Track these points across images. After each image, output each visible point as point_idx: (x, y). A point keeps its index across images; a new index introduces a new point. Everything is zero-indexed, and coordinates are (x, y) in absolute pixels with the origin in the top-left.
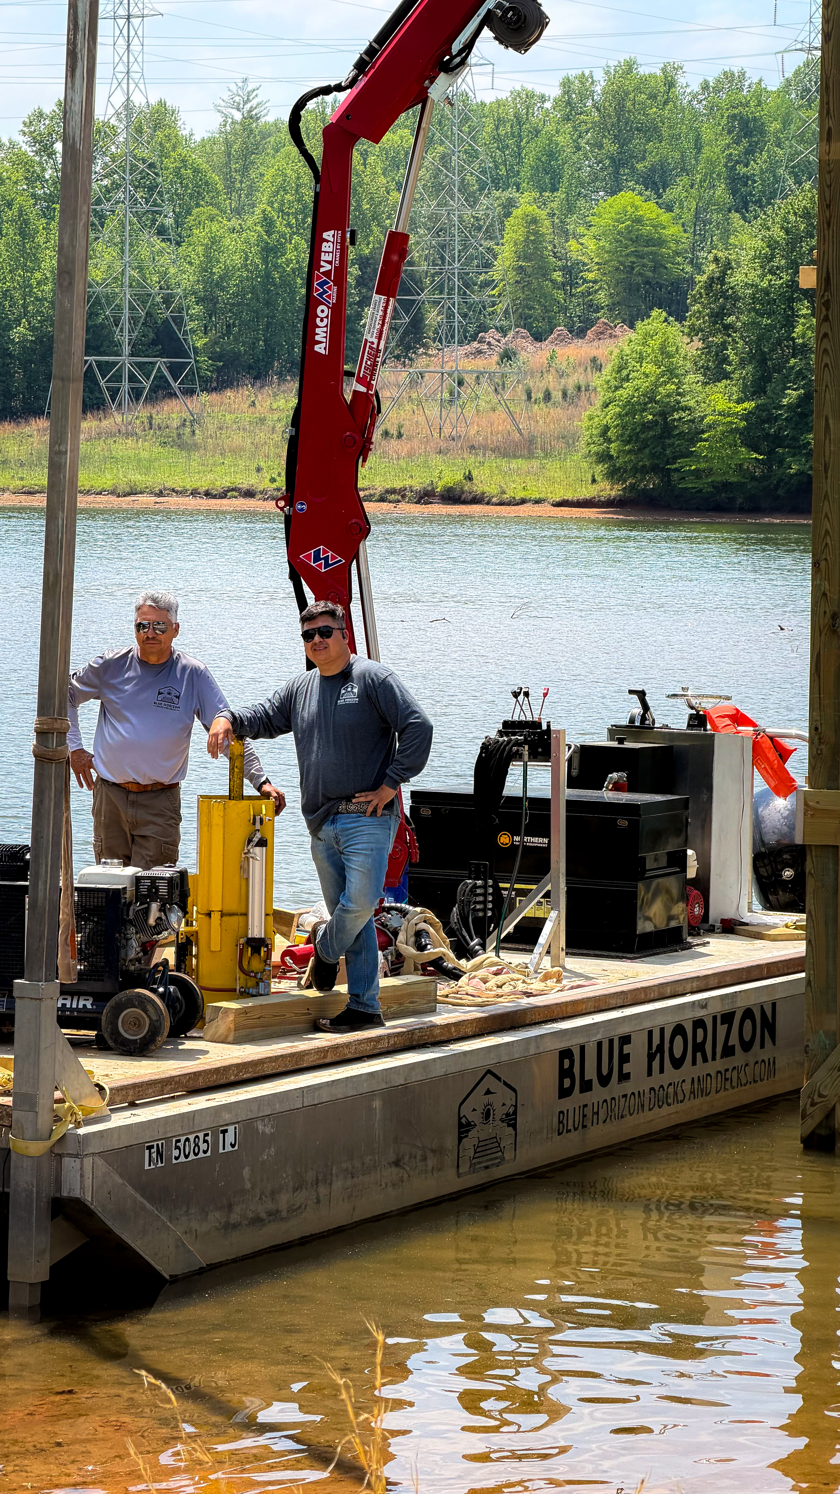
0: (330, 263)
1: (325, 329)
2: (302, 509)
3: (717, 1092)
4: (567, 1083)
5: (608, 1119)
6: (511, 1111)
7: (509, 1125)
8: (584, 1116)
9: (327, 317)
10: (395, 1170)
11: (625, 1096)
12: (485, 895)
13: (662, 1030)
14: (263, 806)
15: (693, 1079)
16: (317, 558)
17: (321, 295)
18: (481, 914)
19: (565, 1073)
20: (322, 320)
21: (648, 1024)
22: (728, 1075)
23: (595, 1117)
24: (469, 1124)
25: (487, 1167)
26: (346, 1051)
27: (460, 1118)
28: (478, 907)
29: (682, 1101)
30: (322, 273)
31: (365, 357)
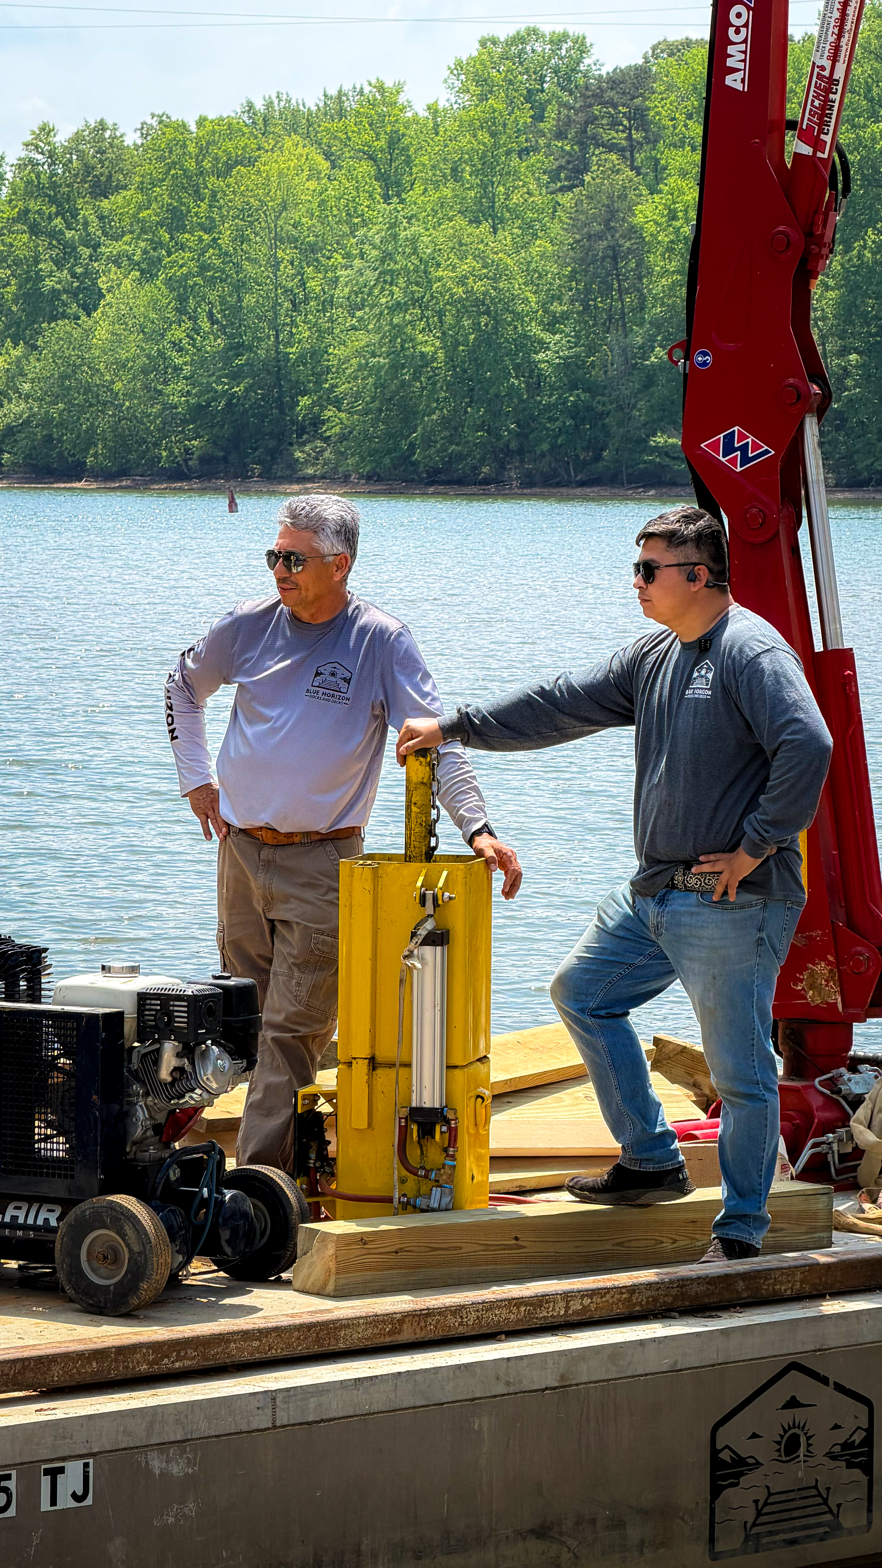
1: (742, 47)
2: (704, 363)
6: (858, 1438)
7: (850, 1465)
9: (746, 25)
10: (534, 1545)
14: (445, 873)
16: (729, 449)
20: (737, 32)
24: (740, 1461)
25: (793, 1542)
26: (454, 1321)
27: (714, 1452)
31: (811, 93)
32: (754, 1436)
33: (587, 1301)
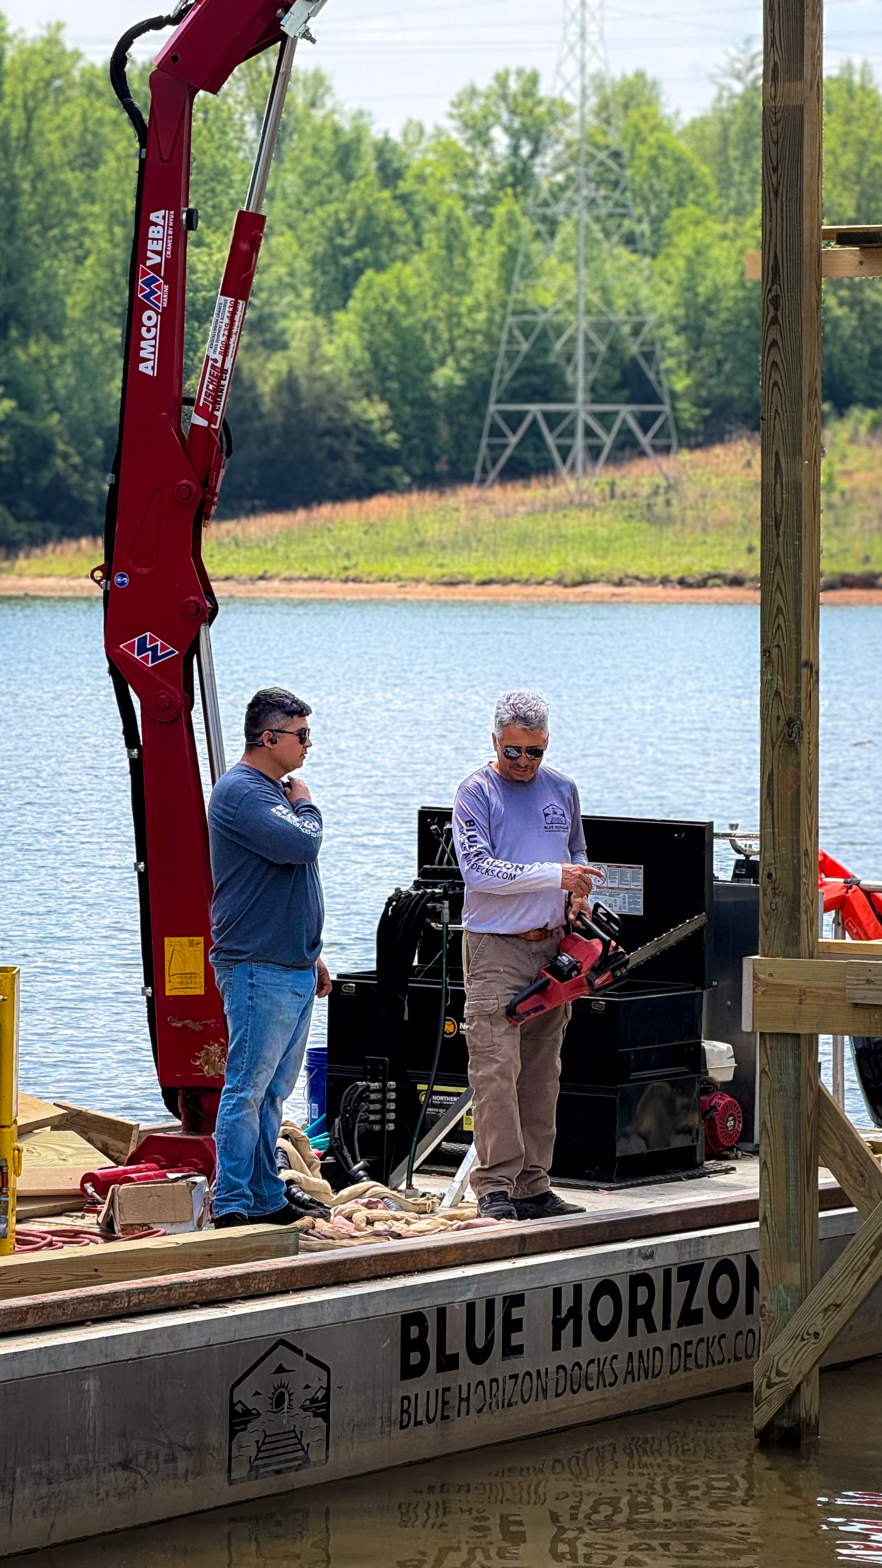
0: (159, 253)
1: (153, 342)
2: (123, 583)
3: (672, 1372)
4: (415, 1358)
5: (486, 1408)
6: (320, 1395)
7: (316, 1415)
8: (445, 1403)
9: (155, 326)
10: (121, 1474)
11: (515, 1377)
12: (383, 1101)
13: (578, 1289)
15: (631, 1355)
16: (142, 649)
17: (147, 297)
18: (377, 1128)
19: (407, 1345)
20: (149, 330)
21: (553, 1280)
22: (691, 1349)
23: (464, 1404)
24: (247, 1412)
25: (279, 1472)
26: (59, 1312)
27: (232, 1405)
28: (372, 1117)
29: (611, 1385)
30: (149, 267)
31: (206, 379)
32: (257, 1393)
33: (142, 1297)
